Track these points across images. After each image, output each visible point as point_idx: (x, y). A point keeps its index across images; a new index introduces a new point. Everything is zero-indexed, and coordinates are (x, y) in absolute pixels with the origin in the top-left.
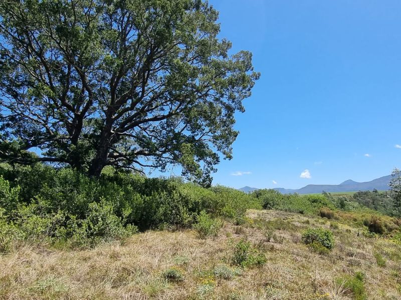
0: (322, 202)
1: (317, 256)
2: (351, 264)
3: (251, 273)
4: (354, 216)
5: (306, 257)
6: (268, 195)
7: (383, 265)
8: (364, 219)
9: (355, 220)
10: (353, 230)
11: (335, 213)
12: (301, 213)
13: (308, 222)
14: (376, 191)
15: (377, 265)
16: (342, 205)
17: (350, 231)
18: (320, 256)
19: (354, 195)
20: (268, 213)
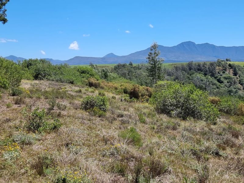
0: (90, 73)
1: (98, 119)
2: (123, 122)
3: (49, 137)
4: (116, 85)
5: (90, 120)
6: (40, 66)
7: (144, 122)
8: (123, 87)
9: (116, 89)
10: (117, 97)
11: (101, 83)
12: (72, 83)
13: (80, 91)
14: (131, 64)
15: (140, 122)
16: (105, 76)
17: (115, 97)
18: (100, 118)
19: (115, 67)
20: (40, 84)
